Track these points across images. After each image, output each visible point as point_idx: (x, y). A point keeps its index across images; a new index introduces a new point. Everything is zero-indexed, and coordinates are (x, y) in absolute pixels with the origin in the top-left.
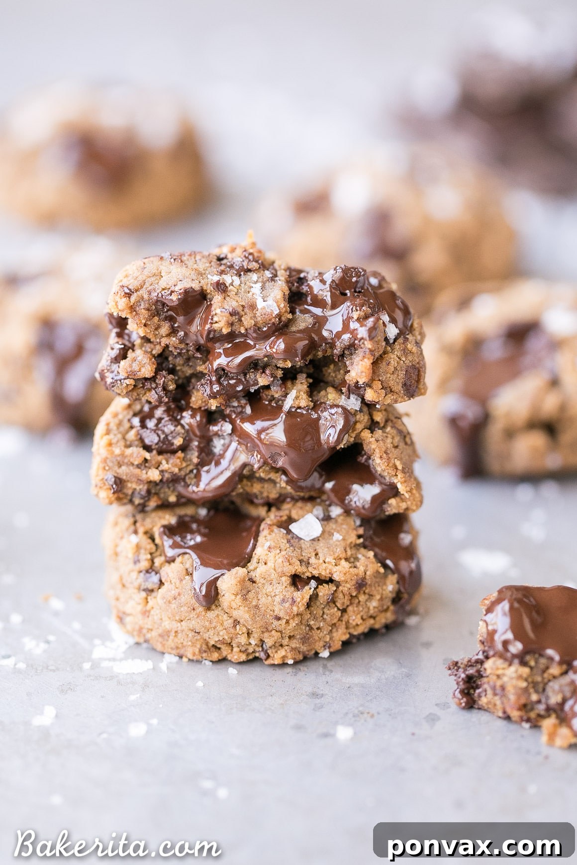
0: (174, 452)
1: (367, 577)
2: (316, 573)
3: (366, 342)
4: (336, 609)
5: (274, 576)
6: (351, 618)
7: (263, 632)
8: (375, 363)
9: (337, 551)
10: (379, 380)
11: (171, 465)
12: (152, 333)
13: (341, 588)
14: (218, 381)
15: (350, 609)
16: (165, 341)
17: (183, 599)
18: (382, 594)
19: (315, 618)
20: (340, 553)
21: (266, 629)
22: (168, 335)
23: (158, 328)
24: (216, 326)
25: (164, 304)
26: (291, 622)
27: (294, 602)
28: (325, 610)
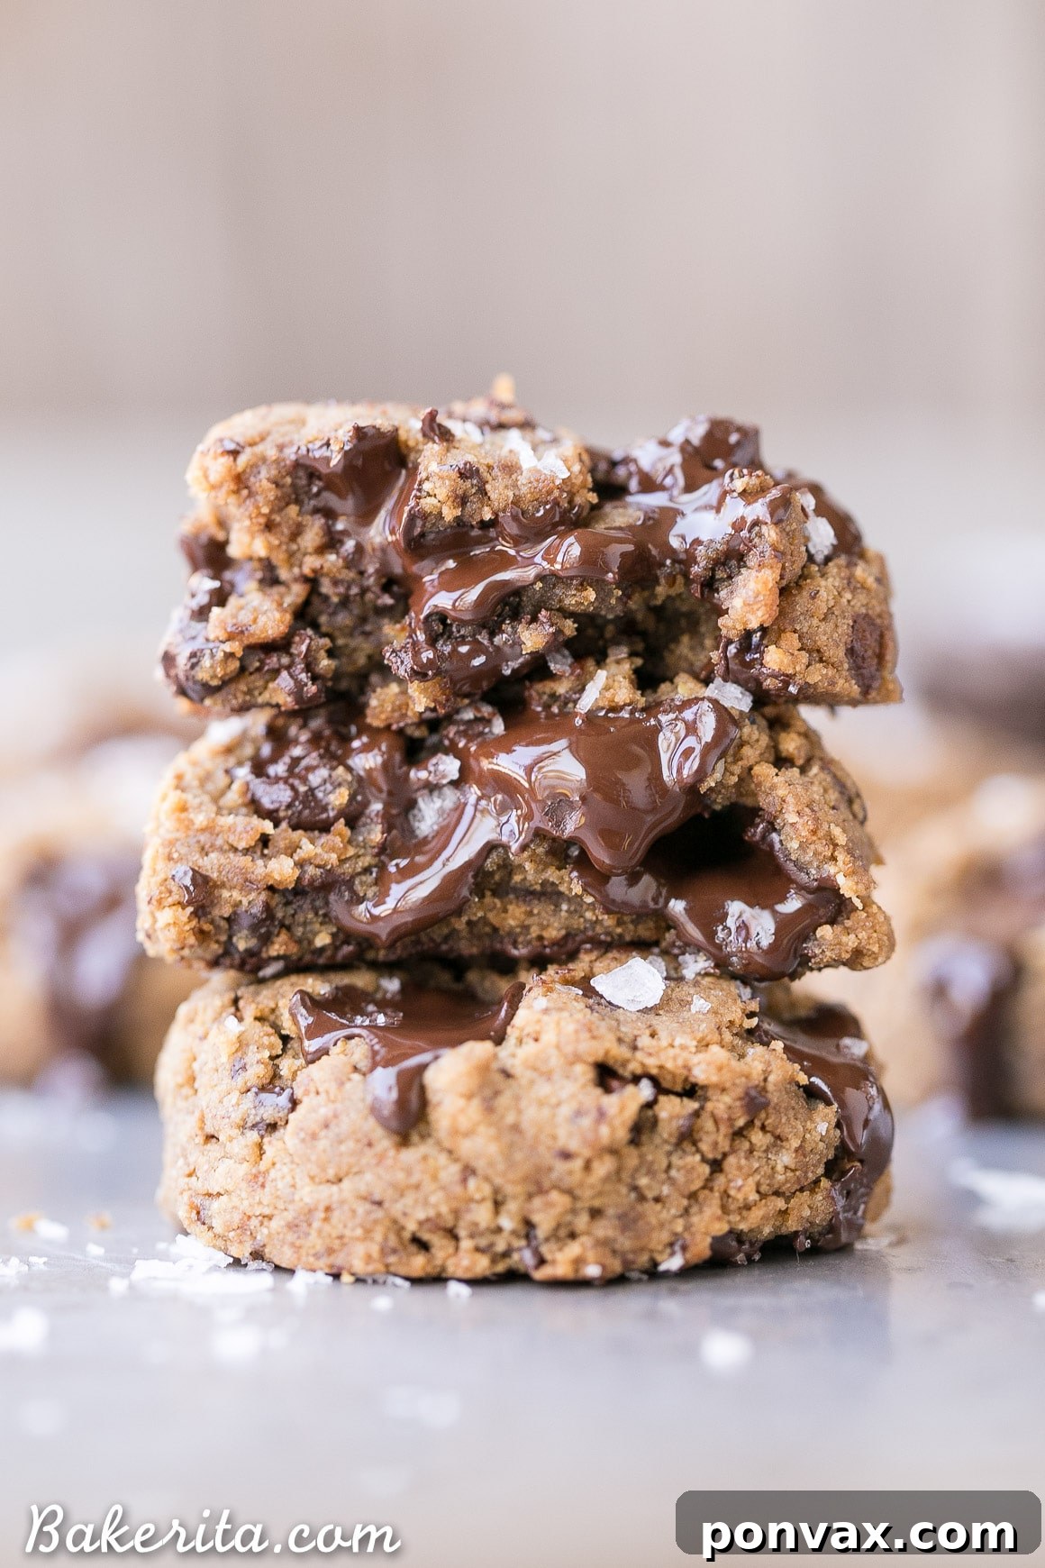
0: (325, 828)
1: (770, 1087)
2: (652, 1064)
3: (764, 529)
4: (698, 1157)
5: (555, 1061)
6: (732, 1184)
7: (530, 1196)
8: (786, 591)
9: (701, 1029)
10: (795, 631)
11: (320, 851)
12: (284, 547)
13: (709, 1106)
14: (432, 641)
15: (731, 1161)
16: (311, 563)
17: (344, 1125)
18: (804, 1140)
19: (651, 1172)
20: (706, 1031)
21: (537, 1186)
22: (321, 550)
23: (296, 533)
24: (428, 504)
25: (313, 475)
26: (596, 1165)
27: (601, 1115)
28: (675, 1160)
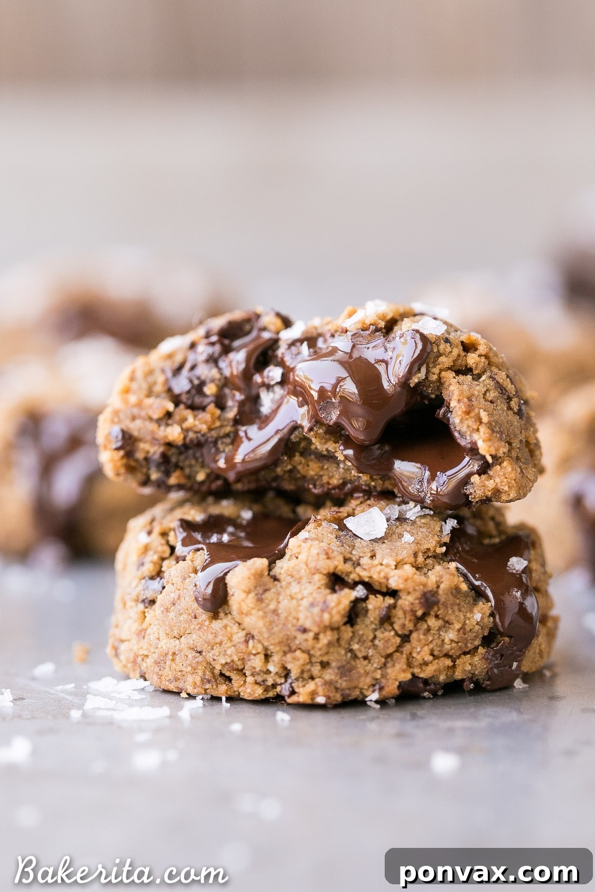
0: (203, 408)
1: (440, 592)
2: (365, 575)
4: (393, 633)
5: (304, 572)
6: (415, 650)
7: (285, 653)
9: (403, 554)
11: (199, 423)
17: (183, 604)
18: (464, 624)
19: (361, 641)
20: (405, 555)
21: (288, 648)
26: (321, 636)
27: (325, 606)
28: (378, 634)
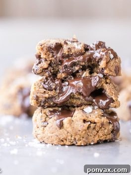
0: (52, 90)
1: (104, 122)
2: (90, 120)
4: (95, 131)
5: (78, 119)
6: (99, 134)
8: (107, 63)
10: (108, 68)
11: (52, 93)
12: (47, 57)
13: (97, 125)
14: (65, 68)
15: (99, 131)
16: (51, 59)
17: (53, 126)
18: (108, 129)
19: (90, 133)
20: (97, 116)
21: (76, 134)
22: (52, 57)
23: (49, 55)
24: (64, 52)
25: (51, 48)
26: (83, 132)
28: (93, 131)
